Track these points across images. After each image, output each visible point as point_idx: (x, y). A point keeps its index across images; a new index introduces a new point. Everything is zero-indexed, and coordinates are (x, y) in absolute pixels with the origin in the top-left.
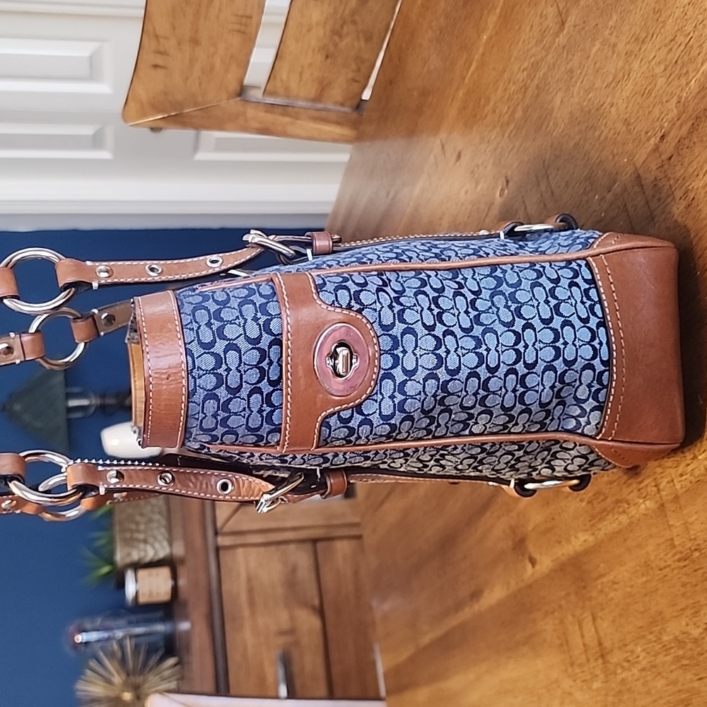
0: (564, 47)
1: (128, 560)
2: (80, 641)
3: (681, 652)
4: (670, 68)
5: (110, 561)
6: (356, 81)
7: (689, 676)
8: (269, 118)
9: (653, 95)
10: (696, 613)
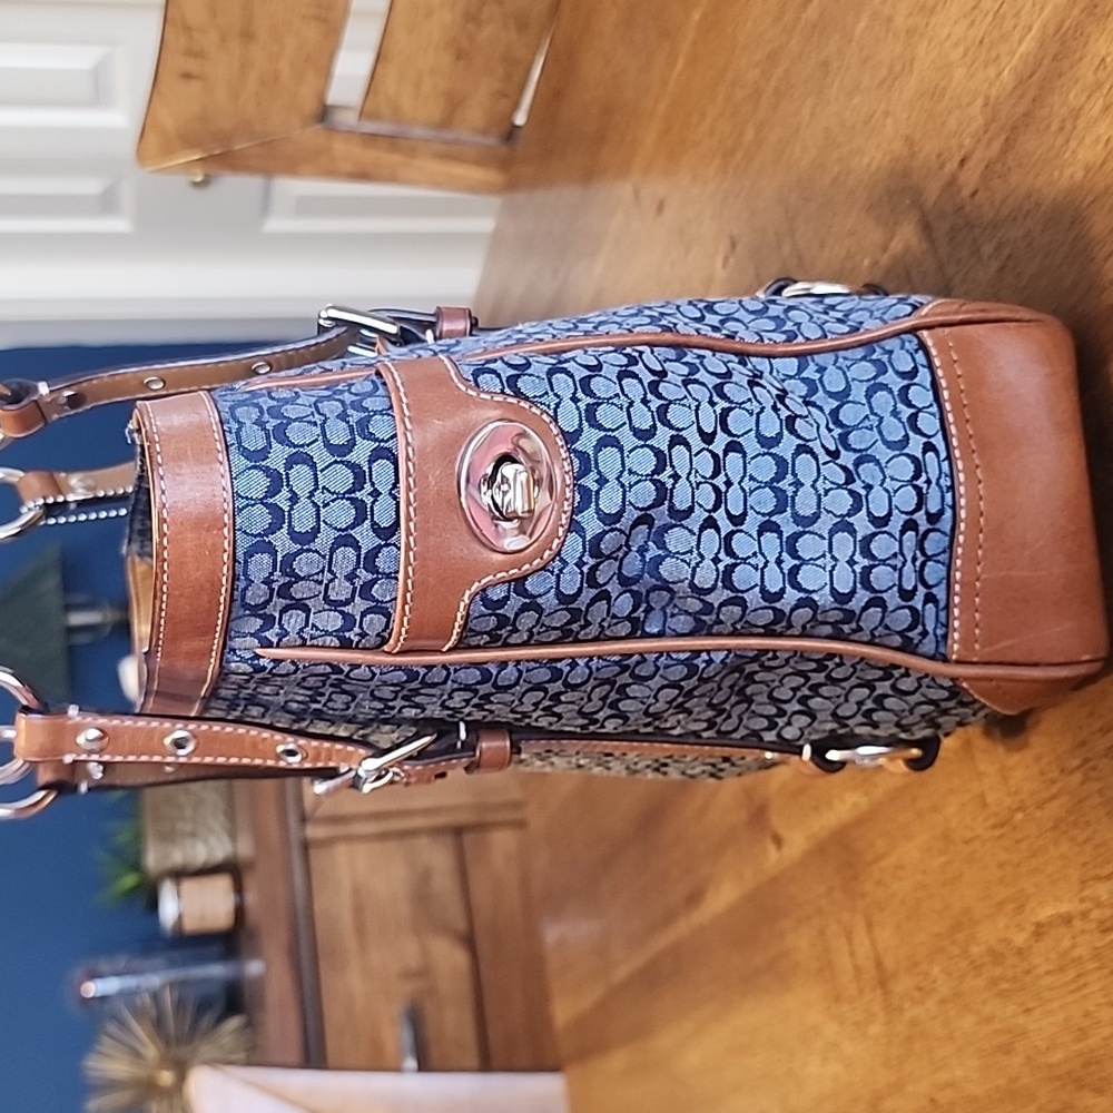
0: (815, 26)
1: (166, 865)
2: (91, 995)
3: (998, 971)
4: (972, 50)
5: (136, 865)
6: (506, 96)
7: (1011, 1008)
8: (370, 156)
9: (947, 96)
10: (1020, 909)
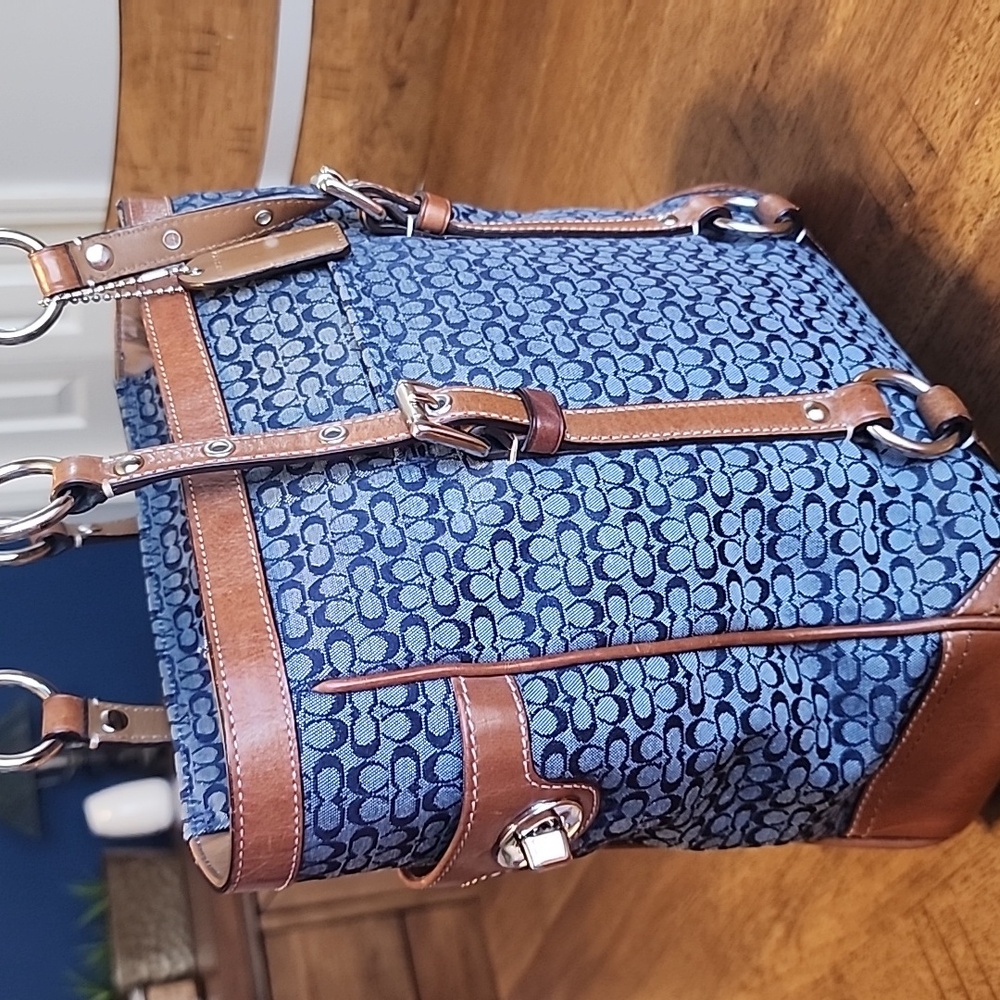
1: (134, 978)
5: (107, 984)
